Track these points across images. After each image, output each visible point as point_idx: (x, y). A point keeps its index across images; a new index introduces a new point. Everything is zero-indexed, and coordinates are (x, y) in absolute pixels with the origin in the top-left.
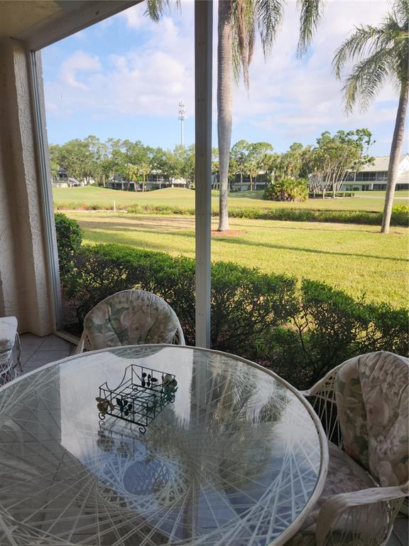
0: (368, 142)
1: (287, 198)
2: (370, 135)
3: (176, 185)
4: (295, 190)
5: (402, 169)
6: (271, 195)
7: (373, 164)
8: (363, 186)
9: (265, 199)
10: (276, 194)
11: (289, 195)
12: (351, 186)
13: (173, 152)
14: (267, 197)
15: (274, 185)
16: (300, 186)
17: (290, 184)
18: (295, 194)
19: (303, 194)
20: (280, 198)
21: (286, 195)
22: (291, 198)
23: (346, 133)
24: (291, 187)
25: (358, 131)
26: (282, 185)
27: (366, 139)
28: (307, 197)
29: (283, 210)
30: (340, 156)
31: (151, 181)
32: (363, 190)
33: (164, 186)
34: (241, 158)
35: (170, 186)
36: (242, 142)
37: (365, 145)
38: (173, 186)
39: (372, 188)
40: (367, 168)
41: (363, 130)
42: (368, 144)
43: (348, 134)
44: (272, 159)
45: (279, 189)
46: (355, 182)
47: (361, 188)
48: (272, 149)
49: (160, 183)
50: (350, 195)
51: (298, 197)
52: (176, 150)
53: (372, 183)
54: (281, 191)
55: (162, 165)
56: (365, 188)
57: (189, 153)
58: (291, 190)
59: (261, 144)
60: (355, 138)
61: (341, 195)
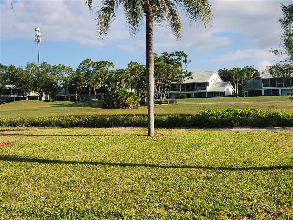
0: (185, 61)
1: (123, 107)
2: (185, 56)
3: (30, 98)
4: (128, 99)
5: (213, 81)
6: (109, 104)
7: (192, 78)
8: (187, 94)
9: (104, 108)
10: (113, 103)
11: (124, 103)
12: (178, 94)
13: (24, 69)
14: (106, 105)
15: (111, 96)
16: (132, 96)
17: (124, 94)
18: (129, 103)
19: (136, 102)
20: (116, 106)
21: (122, 104)
22: (126, 106)
23: (168, 54)
24: (125, 96)
25: (177, 52)
26: (117, 95)
27: (183, 59)
28: (139, 105)
29: (94, 118)
30: (162, 71)
31: (5, 95)
32: (187, 97)
33: (18, 99)
34: (87, 74)
35: (24, 98)
36: (87, 61)
37: (183, 64)
38: (27, 99)
39: (194, 96)
40: (187, 81)
41: (181, 52)
42: (186, 63)
43: (170, 55)
44: (108, 74)
45: (115, 99)
46: (180, 92)
47: (185, 96)
48: (113, 66)
49: (15, 96)
50: (173, 102)
51: (132, 105)
52: (28, 67)
53: (193, 92)
54: (117, 100)
55: (14, 80)
56: (189, 96)
57: (40, 69)
58: (125, 99)
59: (103, 62)
60: (175, 58)
61: (166, 102)
